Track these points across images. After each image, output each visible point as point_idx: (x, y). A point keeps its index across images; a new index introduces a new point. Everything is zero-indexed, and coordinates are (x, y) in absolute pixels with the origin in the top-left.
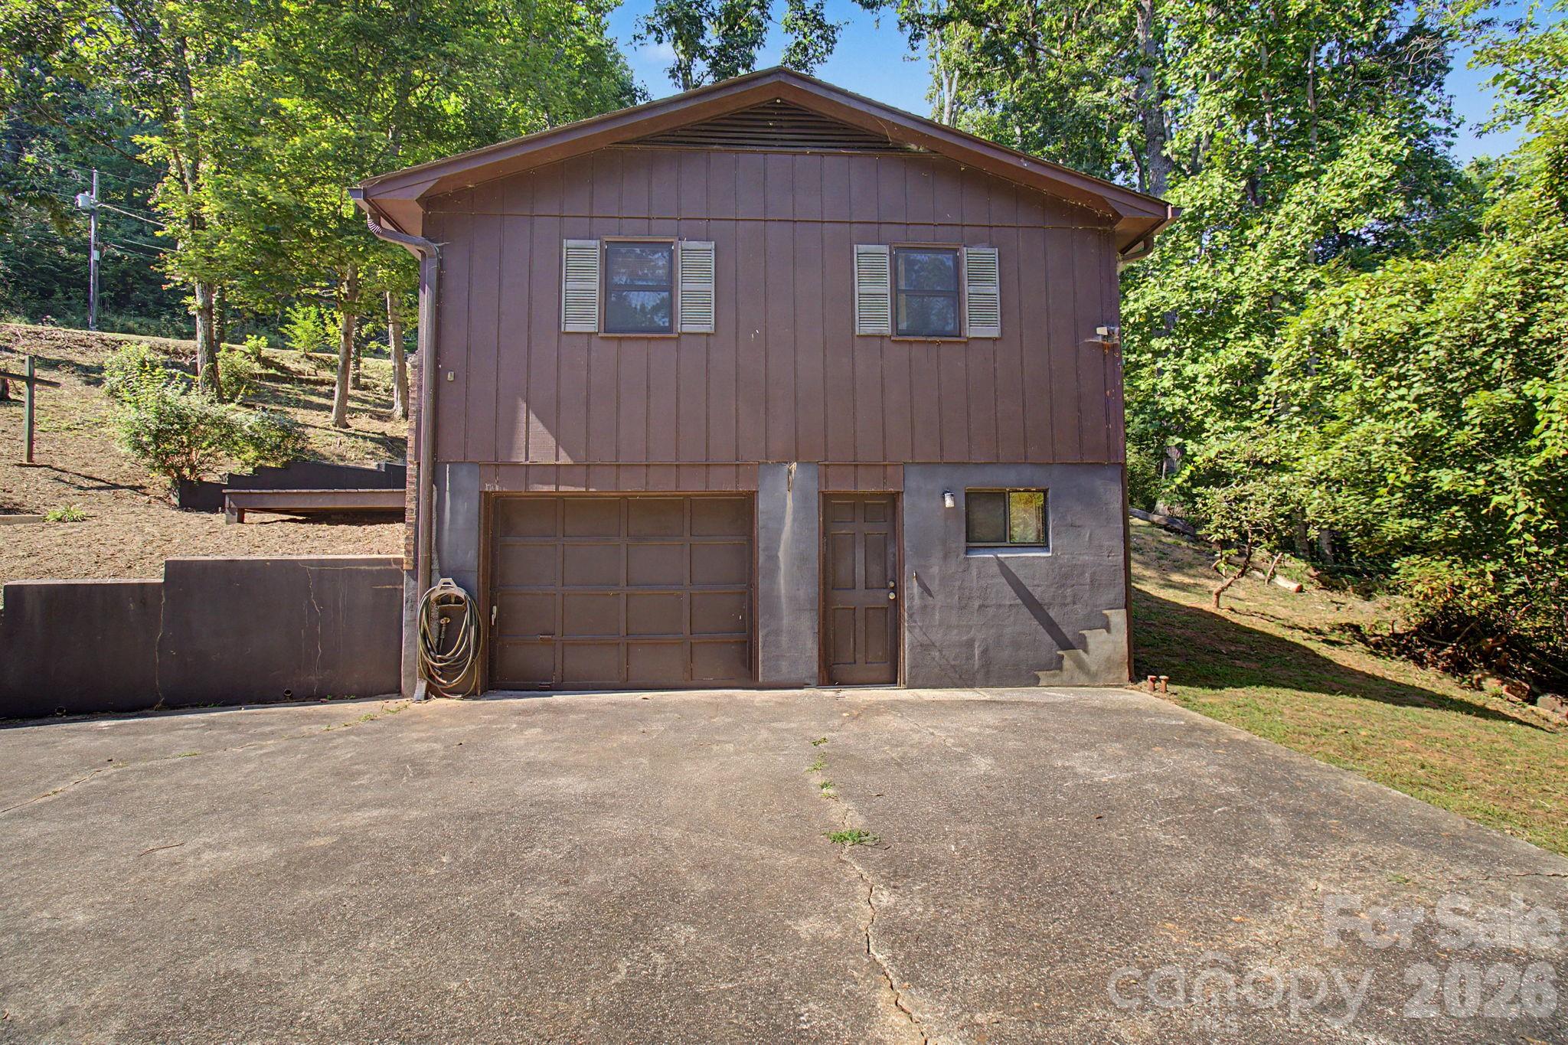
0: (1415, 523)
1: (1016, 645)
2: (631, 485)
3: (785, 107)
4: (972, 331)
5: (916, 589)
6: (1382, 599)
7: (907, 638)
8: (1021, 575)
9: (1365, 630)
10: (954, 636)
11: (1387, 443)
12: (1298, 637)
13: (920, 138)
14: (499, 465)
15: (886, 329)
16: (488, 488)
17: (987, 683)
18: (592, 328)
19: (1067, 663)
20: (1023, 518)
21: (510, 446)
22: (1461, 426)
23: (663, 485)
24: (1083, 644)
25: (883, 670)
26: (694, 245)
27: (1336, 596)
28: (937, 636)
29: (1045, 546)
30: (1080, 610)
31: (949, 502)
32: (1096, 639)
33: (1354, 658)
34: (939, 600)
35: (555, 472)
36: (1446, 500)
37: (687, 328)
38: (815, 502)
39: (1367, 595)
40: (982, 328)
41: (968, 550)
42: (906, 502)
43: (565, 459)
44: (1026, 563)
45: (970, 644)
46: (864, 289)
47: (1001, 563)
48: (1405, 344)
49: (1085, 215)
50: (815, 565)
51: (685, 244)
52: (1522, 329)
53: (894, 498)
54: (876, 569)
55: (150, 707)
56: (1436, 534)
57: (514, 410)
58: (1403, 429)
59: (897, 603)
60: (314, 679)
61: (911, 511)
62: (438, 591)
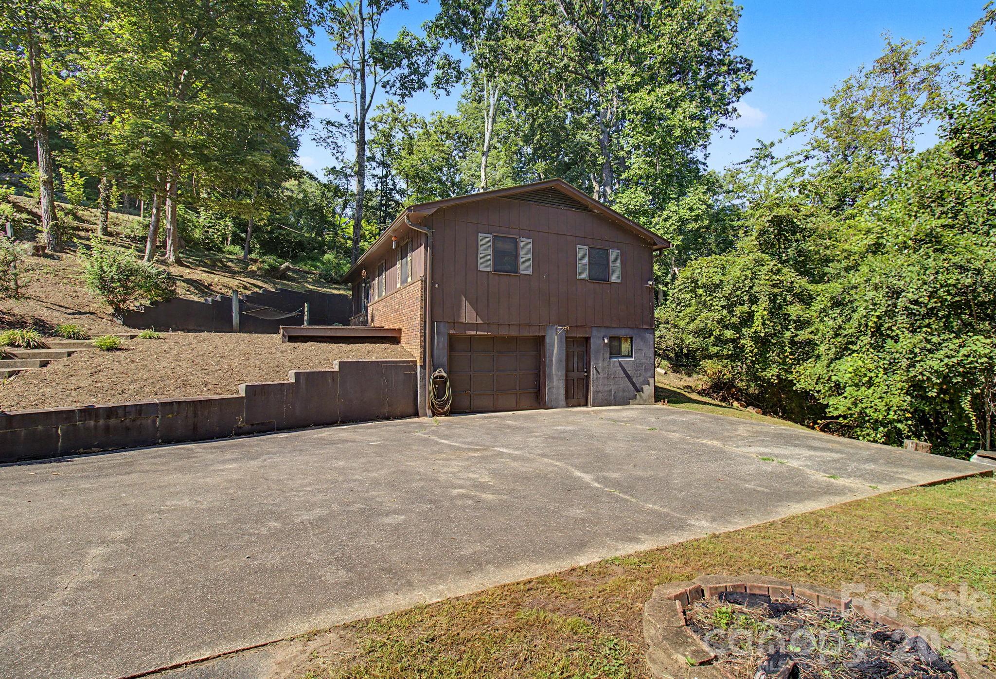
0: (719, 348)
1: (624, 391)
2: (504, 332)
3: (555, 190)
4: (612, 280)
5: (595, 372)
6: (695, 376)
7: (592, 389)
8: (625, 366)
9: (693, 387)
10: (606, 388)
11: (713, 320)
12: (675, 389)
13: (598, 208)
14: (455, 323)
15: (587, 277)
16: (451, 332)
17: (615, 405)
18: (489, 270)
19: (638, 397)
20: (625, 347)
21: (459, 316)
22: (733, 316)
23: (514, 333)
24: (642, 390)
25: (582, 401)
26: (525, 240)
27: (678, 375)
28: (601, 388)
29: (632, 357)
30: (641, 379)
31: (606, 341)
32: (646, 388)
33: (695, 396)
34: (601, 375)
35: (476, 327)
36: (728, 341)
37: (523, 272)
38: (564, 340)
39: (690, 375)
40: (615, 279)
41: (611, 358)
42: (592, 340)
43: (479, 321)
44: (627, 362)
45: (610, 391)
46: (581, 262)
47: (620, 363)
48: (718, 286)
49: (645, 241)
50: (564, 363)
51: (522, 239)
52: (751, 288)
53: (587, 340)
54: (580, 365)
55: (336, 422)
56: (725, 352)
57: (460, 301)
58: (717, 316)
59: (588, 377)
60: (386, 410)
61: (594, 343)
62: (437, 374)
